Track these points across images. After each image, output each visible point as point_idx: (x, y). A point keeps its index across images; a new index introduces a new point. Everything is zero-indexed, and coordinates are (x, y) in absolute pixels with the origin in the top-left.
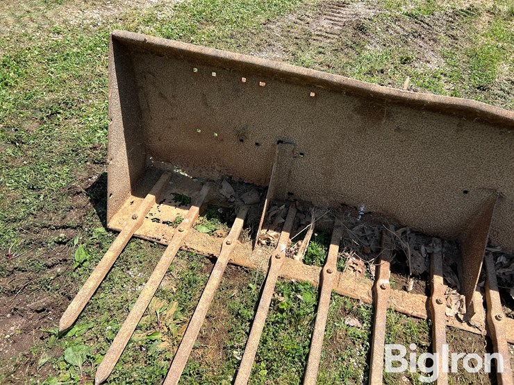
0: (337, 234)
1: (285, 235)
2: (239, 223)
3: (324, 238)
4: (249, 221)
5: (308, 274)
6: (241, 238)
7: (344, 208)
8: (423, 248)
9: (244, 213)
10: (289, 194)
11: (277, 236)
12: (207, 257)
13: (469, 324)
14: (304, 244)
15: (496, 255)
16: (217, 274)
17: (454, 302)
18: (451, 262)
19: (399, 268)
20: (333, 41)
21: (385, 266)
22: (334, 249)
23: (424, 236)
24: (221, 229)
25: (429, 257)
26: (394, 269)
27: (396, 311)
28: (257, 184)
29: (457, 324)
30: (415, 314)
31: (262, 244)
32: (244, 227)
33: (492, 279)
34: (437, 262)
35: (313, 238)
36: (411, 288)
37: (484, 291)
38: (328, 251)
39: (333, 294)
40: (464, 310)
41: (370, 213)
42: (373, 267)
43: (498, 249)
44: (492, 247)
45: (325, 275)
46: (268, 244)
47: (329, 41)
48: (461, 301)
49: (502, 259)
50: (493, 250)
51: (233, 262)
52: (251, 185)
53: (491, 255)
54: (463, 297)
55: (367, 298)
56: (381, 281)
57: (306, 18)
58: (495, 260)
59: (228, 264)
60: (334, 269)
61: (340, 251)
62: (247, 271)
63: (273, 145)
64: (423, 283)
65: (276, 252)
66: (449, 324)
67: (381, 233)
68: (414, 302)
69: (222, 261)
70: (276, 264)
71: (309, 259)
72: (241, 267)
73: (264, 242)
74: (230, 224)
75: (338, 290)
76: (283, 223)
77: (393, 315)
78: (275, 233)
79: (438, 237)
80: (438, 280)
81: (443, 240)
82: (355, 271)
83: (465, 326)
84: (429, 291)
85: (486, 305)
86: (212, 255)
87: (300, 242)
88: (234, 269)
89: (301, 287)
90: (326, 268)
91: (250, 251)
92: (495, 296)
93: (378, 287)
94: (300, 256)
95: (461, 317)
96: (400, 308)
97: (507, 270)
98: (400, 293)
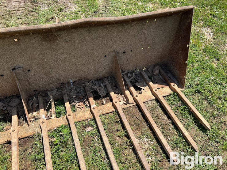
0: (66, 97)
1: (42, 111)
2: (15, 118)
3: (60, 102)
4: (20, 114)
5: (62, 121)
6: (19, 124)
7: (63, 85)
8: (102, 85)
9: (15, 112)
10: (34, 91)
11: (38, 113)
12: (6, 144)
13: (129, 104)
14: (53, 110)
15: (127, 74)
16: (15, 149)
17: (121, 99)
18: (114, 85)
19: (97, 97)
20: (23, 11)
21: (91, 100)
22: (67, 104)
23: (100, 80)
24: (6, 126)
25: (106, 87)
26: (95, 99)
27: (103, 115)
28: (15, 94)
29: (126, 106)
30: (110, 111)
31: (33, 121)
32: (19, 118)
33: (129, 83)
34: (109, 87)
35: (55, 105)
36: (104, 103)
37: (128, 89)
38: (65, 106)
39: (75, 124)
40: (125, 100)
41: (75, 81)
42: (87, 103)
43: (126, 72)
44: (123, 72)
45: (68, 117)
46: (36, 119)
47: (20, 12)
48: (123, 97)
49: (129, 75)
50: (125, 73)
51: (21, 137)
52: (12, 97)
53: (125, 75)
54: (123, 95)
55: (90, 116)
56: (92, 107)
57: (3, 4)
58: (127, 76)
59: (19, 140)
60: (71, 113)
61: (70, 104)
62: (31, 138)
63: (11, 72)
64: (108, 98)
65: (41, 120)
66: (123, 108)
67: (84, 87)
68: (108, 107)
69: (15, 140)
70: (44, 127)
71: (59, 115)
72: (27, 137)
73: (33, 119)
74: (10, 121)
75: (77, 120)
76: (38, 106)
77: (103, 117)
78: (36, 113)
79: (105, 78)
80: (112, 94)
81: (107, 78)
82: (80, 108)
83: (128, 105)
84: (111, 100)
85: (131, 94)
86: (8, 141)
87: (50, 110)
88: (23, 141)
89: (60, 129)
90: (67, 114)
91: (28, 128)
92: (132, 89)
93: (92, 109)
94: (54, 116)
95: (125, 103)
96: (104, 112)
97: (132, 78)
98: (101, 107)
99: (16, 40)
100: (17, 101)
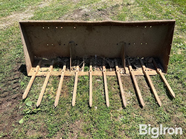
0: (91, 63)
1: (78, 67)
2: (65, 67)
3: (88, 65)
4: (67, 66)
5: (86, 73)
6: (66, 70)
7: (91, 57)
8: (112, 61)
9: (66, 64)
10: (77, 57)
11: (75, 67)
12: (58, 76)
13: (126, 74)
14: (83, 67)
15: (129, 59)
16: (62, 78)
17: (121, 70)
18: (120, 63)
19: (108, 67)
21: (104, 67)
22: (91, 67)
23: (112, 59)
24: (60, 69)
25: (115, 63)
26: (107, 68)
27: (109, 76)
28: (67, 57)
29: (123, 75)
30: (113, 75)
31: (72, 70)
33: (129, 63)
34: (116, 63)
35: (85, 66)
36: (111, 70)
37: (128, 67)
38: (89, 68)
39: (93, 76)
40: (124, 71)
41: (98, 56)
42: (101, 69)
43: (130, 57)
44: (128, 57)
45: (90, 72)
46: (74, 69)
48: (123, 69)
49: (131, 59)
50: (129, 58)
51: (65, 76)
52: (66, 57)
53: (128, 59)
54: (123, 68)
55: (101, 75)
58: (130, 60)
59: (64, 76)
60: (92, 70)
61: (92, 67)
62: (70, 77)
64: (114, 69)
65: (76, 71)
66: (121, 75)
67: (102, 61)
68: (113, 73)
69: (62, 75)
70: (77, 73)
71: (85, 70)
72: (68, 76)
73: (73, 69)
74: (62, 68)
75: (94, 75)
76: (77, 64)
77: (108, 77)
78: (75, 66)
79: (116, 58)
80: (117, 67)
81: (117, 59)
82: (97, 70)
83: (125, 75)
84: (115, 70)
85: (129, 69)
86: (59, 75)
87: (82, 67)
88: (66, 77)
89: (84, 76)
90: (90, 71)
91: (70, 72)
92: (130, 67)
93: (103, 71)
94: (83, 70)
95: (124, 73)
96: (109, 75)
97: (133, 61)
98: (109, 72)
99: (75, 28)
100: (67, 60)
